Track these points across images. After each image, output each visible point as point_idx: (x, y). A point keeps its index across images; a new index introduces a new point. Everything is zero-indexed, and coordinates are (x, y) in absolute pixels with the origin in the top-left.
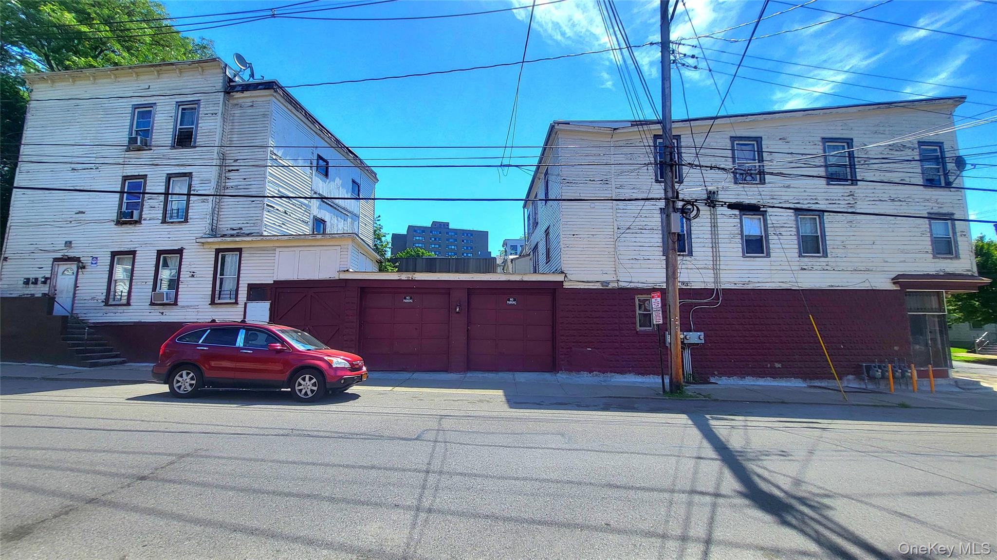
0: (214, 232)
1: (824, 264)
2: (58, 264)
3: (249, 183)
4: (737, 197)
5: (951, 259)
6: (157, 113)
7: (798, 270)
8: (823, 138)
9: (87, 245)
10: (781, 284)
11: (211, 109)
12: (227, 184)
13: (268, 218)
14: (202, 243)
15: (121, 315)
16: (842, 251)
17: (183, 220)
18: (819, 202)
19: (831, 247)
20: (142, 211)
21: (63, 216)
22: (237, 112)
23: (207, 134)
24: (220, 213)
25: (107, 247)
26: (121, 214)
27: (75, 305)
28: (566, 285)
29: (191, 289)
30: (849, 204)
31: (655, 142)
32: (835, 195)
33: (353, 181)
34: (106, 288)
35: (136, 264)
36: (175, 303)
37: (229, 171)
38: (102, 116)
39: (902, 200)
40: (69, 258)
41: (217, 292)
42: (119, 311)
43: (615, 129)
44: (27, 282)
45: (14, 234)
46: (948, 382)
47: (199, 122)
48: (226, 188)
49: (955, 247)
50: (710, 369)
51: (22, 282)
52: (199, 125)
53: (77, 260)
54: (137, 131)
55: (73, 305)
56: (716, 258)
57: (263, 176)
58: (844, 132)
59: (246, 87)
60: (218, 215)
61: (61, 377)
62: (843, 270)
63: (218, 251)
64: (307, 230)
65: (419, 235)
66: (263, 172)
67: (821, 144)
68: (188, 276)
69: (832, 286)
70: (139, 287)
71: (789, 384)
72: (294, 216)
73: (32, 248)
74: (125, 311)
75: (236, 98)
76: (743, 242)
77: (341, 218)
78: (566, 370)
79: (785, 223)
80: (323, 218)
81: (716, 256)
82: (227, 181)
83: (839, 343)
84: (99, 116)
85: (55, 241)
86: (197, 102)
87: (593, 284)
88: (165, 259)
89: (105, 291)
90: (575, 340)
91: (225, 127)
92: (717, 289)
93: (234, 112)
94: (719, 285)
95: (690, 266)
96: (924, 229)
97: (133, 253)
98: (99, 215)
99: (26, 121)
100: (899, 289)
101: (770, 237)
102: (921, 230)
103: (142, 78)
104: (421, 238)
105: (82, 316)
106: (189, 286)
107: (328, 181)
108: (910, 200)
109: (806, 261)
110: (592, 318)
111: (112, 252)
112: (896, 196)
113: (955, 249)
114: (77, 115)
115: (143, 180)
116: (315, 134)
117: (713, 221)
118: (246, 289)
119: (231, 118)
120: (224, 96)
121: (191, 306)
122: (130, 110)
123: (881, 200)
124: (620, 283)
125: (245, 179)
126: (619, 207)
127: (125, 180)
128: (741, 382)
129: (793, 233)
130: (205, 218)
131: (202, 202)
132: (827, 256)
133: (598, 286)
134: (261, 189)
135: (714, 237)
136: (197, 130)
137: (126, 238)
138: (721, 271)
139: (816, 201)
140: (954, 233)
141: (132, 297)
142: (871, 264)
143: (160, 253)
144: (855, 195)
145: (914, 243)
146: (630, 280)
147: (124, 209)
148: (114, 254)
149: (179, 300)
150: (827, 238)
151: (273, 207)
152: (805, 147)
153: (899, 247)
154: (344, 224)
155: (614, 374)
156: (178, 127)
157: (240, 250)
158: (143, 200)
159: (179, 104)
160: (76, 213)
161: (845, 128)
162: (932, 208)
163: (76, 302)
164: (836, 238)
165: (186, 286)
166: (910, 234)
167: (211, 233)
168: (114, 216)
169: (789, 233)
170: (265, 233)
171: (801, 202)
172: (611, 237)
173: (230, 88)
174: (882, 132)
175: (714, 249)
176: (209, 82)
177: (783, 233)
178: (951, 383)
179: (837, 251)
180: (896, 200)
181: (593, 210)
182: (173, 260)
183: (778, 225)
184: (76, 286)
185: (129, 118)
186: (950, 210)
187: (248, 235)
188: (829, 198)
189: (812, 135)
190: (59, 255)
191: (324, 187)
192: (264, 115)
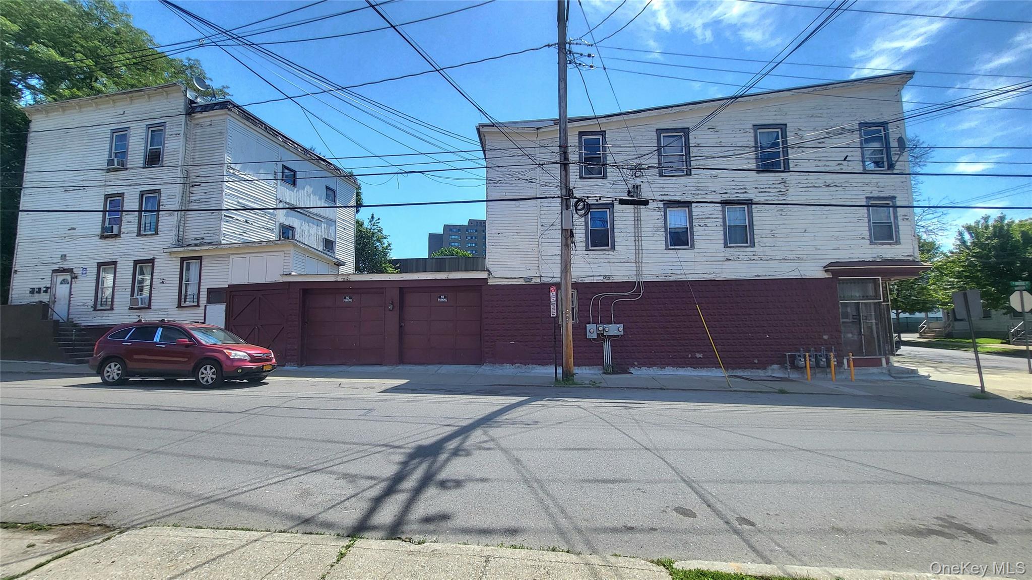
0: (180, 242)
1: (751, 254)
2: (57, 275)
3: (210, 196)
4: (662, 190)
5: (890, 244)
6: (131, 136)
7: (723, 261)
8: (754, 126)
9: (78, 257)
10: (705, 276)
11: (175, 130)
12: (191, 198)
13: (225, 227)
14: (170, 252)
15: (107, 318)
16: (770, 240)
17: (154, 232)
18: (747, 191)
19: (760, 236)
20: (121, 226)
21: (59, 233)
22: (199, 131)
23: (172, 153)
24: (186, 225)
25: (94, 259)
26: (104, 229)
27: (70, 311)
28: (491, 282)
29: (162, 295)
30: (780, 191)
31: (580, 138)
32: (766, 183)
33: (328, 188)
34: (94, 295)
35: (117, 273)
36: (149, 307)
37: (193, 186)
38: (87, 141)
39: (838, 185)
40: (64, 269)
41: (183, 297)
42: (105, 315)
43: (538, 129)
44: (32, 291)
45: (21, 250)
46: (880, 371)
47: (166, 142)
48: (190, 202)
49: (896, 231)
50: (631, 360)
51: (28, 292)
52: (166, 145)
53: (70, 271)
54: (116, 153)
55: (69, 310)
56: (638, 251)
57: (220, 189)
58: (778, 117)
59: (206, 108)
60: (184, 226)
61: (44, 371)
62: (771, 260)
63: (183, 260)
64: (273, 237)
65: (455, 234)
66: (220, 186)
67: (752, 131)
68: (158, 283)
69: (759, 276)
70: (120, 293)
71: (709, 374)
72: (256, 225)
73: (35, 262)
74: (110, 315)
75: (196, 119)
76: (666, 234)
77: (313, 224)
78: (490, 362)
79: (711, 214)
80: (291, 225)
81: (639, 249)
82: (191, 195)
83: (764, 333)
84: (85, 141)
85: (52, 255)
86: (163, 124)
87: (516, 280)
88: (141, 268)
89: (93, 298)
90: (498, 334)
91: (187, 145)
92: (639, 282)
93: (197, 131)
94: (641, 278)
95: (612, 260)
96: (861, 215)
97: (114, 263)
98: (87, 231)
99: (27, 149)
100: (831, 277)
101: (695, 229)
102: (858, 215)
103: (118, 104)
104: (457, 237)
105: (76, 321)
106: (161, 291)
107: (296, 189)
108: (847, 185)
109: (732, 252)
110: (515, 312)
111: (98, 263)
112: (831, 181)
113: (896, 235)
114: (67, 141)
115: (120, 198)
116: (278, 146)
117: (636, 215)
118: (206, 293)
119: (194, 137)
120: (186, 117)
121: (162, 309)
122: (109, 134)
123: (814, 187)
124: (543, 279)
125: (206, 193)
126: (543, 204)
127: (107, 198)
128: (661, 372)
129: (719, 224)
130: (172, 230)
131: (169, 216)
132: (754, 246)
133: (521, 282)
134: (219, 202)
135: (636, 231)
136: (164, 150)
137: (108, 250)
138: (643, 265)
139: (745, 191)
140: (896, 217)
141: (115, 303)
142: (801, 252)
143: (136, 262)
144: (787, 182)
145: (850, 229)
146: (552, 276)
147: (107, 224)
148: (99, 265)
149: (152, 304)
150: (755, 227)
151: (232, 218)
152: (735, 135)
153: (832, 234)
154: (317, 229)
155: (535, 366)
156: (149, 147)
157: (200, 258)
158: (121, 216)
159: (149, 127)
160: (69, 230)
161: (779, 113)
162: (872, 192)
163: (71, 308)
164: (764, 227)
165: (157, 291)
166: (846, 220)
167: (177, 243)
168: (98, 231)
169: (715, 224)
170: (223, 242)
171: (729, 191)
172: (534, 234)
173: (191, 109)
174: (819, 115)
175: (637, 242)
176: (173, 105)
177: (709, 224)
178: (884, 371)
179: (765, 240)
180: (832, 185)
181: (518, 209)
182: (147, 268)
183: (704, 217)
184: (70, 294)
185: (109, 142)
186: (892, 194)
187: (209, 244)
188: (758, 186)
189: (742, 122)
190: (56, 267)
191: (290, 195)
192: (221, 133)
